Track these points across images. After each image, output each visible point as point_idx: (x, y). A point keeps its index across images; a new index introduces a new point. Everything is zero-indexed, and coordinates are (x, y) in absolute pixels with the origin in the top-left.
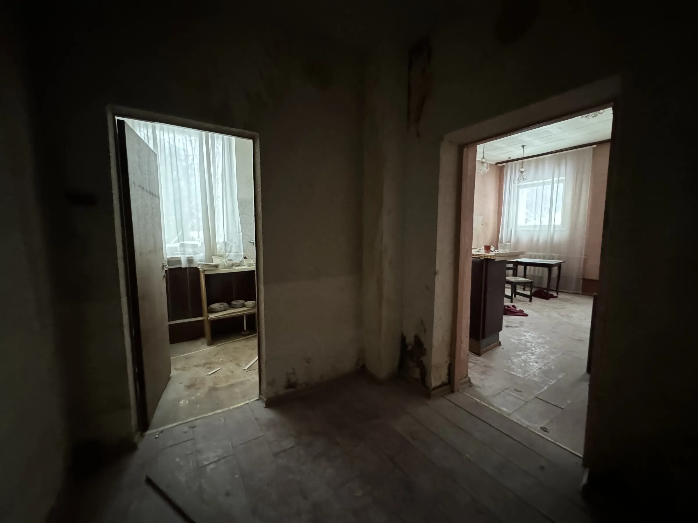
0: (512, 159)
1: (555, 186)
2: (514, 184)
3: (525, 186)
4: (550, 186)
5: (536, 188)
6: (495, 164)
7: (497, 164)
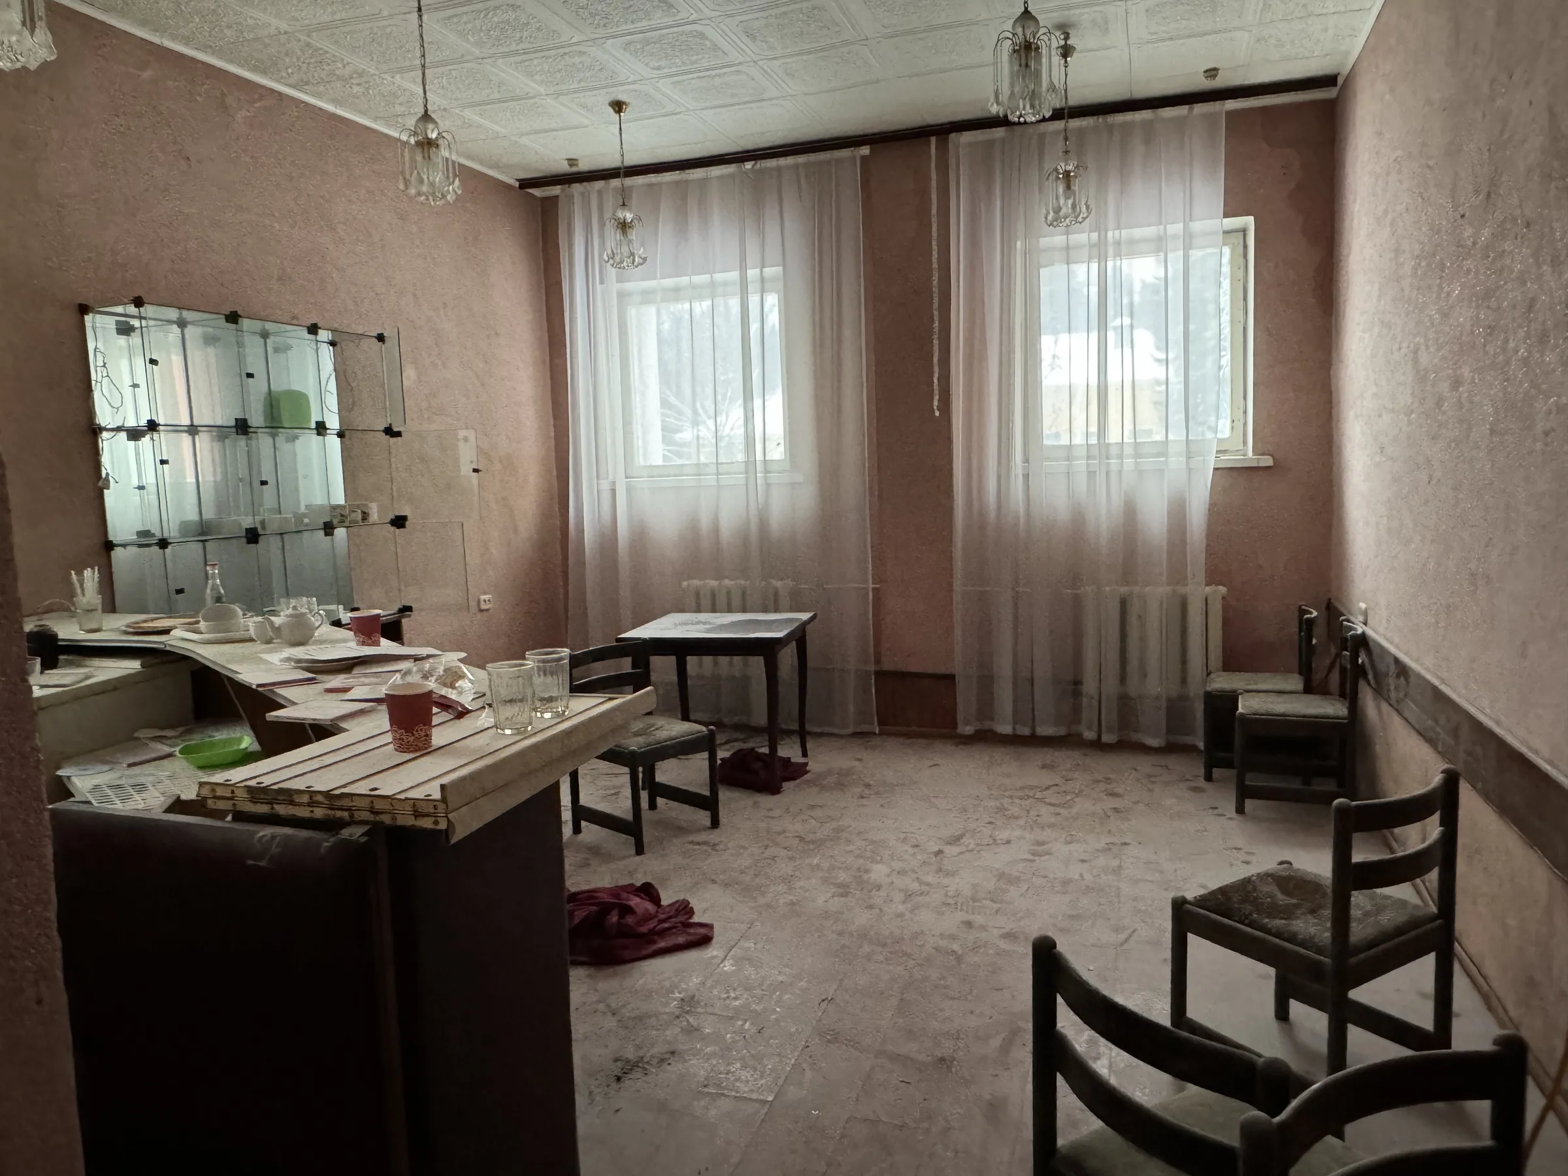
0: (584, 166)
1: (754, 300)
2: (602, 282)
3: (647, 297)
4: (734, 303)
5: (687, 306)
6: (517, 184)
7: (525, 184)
